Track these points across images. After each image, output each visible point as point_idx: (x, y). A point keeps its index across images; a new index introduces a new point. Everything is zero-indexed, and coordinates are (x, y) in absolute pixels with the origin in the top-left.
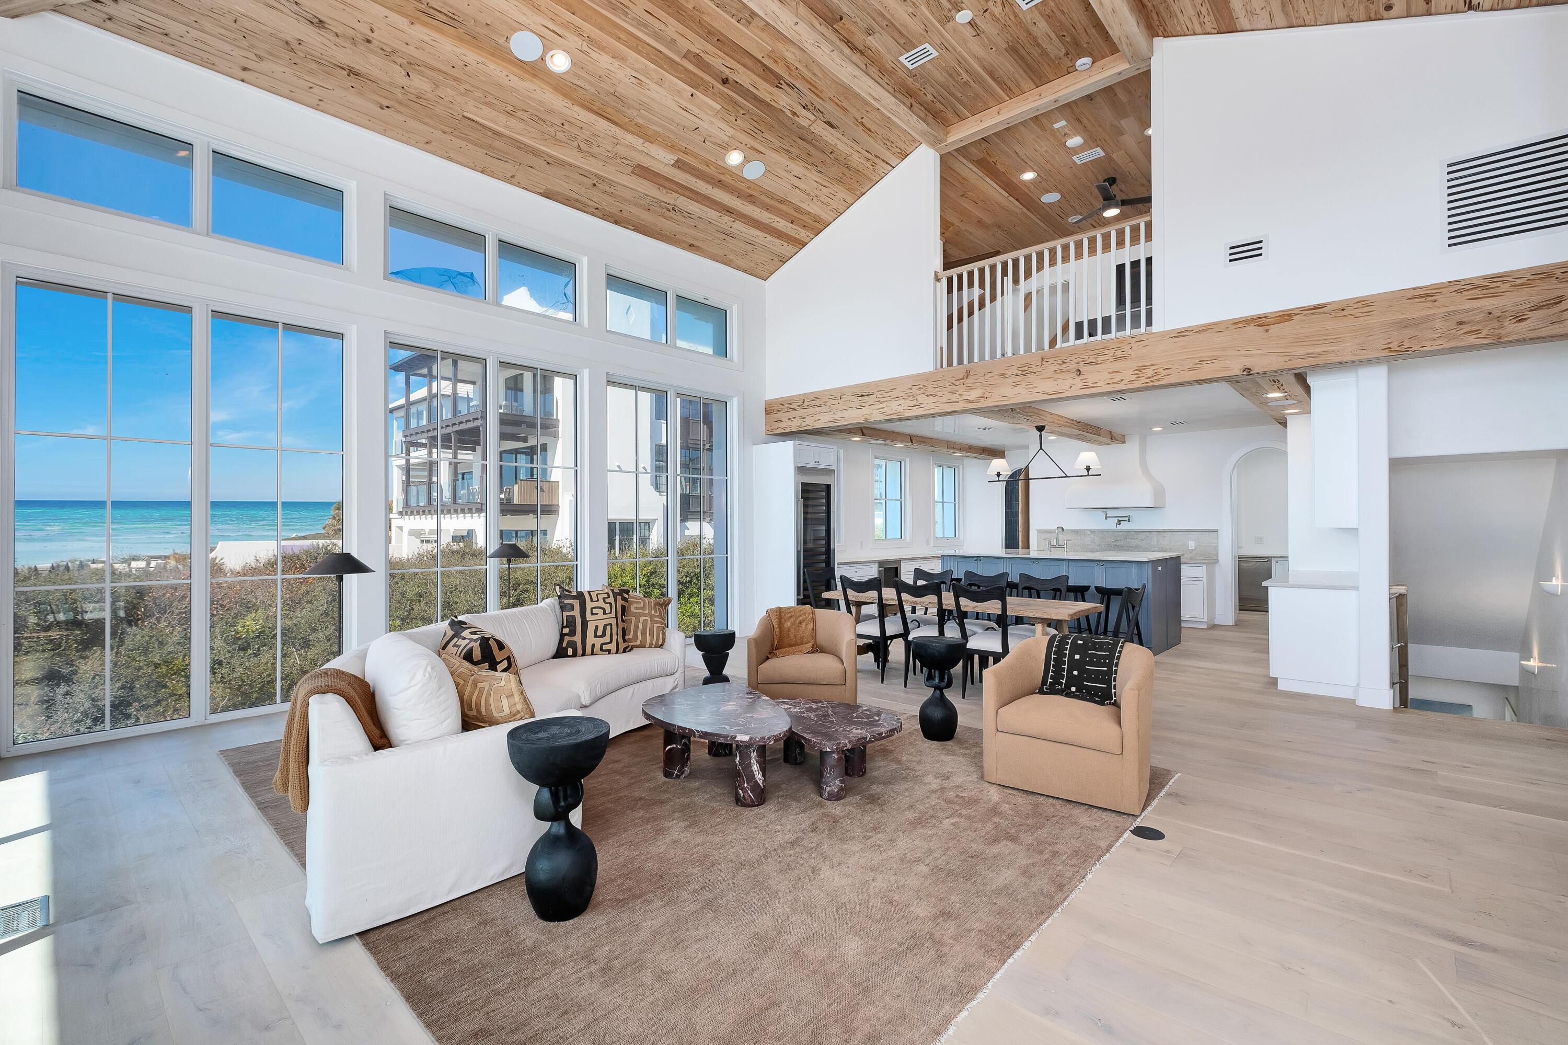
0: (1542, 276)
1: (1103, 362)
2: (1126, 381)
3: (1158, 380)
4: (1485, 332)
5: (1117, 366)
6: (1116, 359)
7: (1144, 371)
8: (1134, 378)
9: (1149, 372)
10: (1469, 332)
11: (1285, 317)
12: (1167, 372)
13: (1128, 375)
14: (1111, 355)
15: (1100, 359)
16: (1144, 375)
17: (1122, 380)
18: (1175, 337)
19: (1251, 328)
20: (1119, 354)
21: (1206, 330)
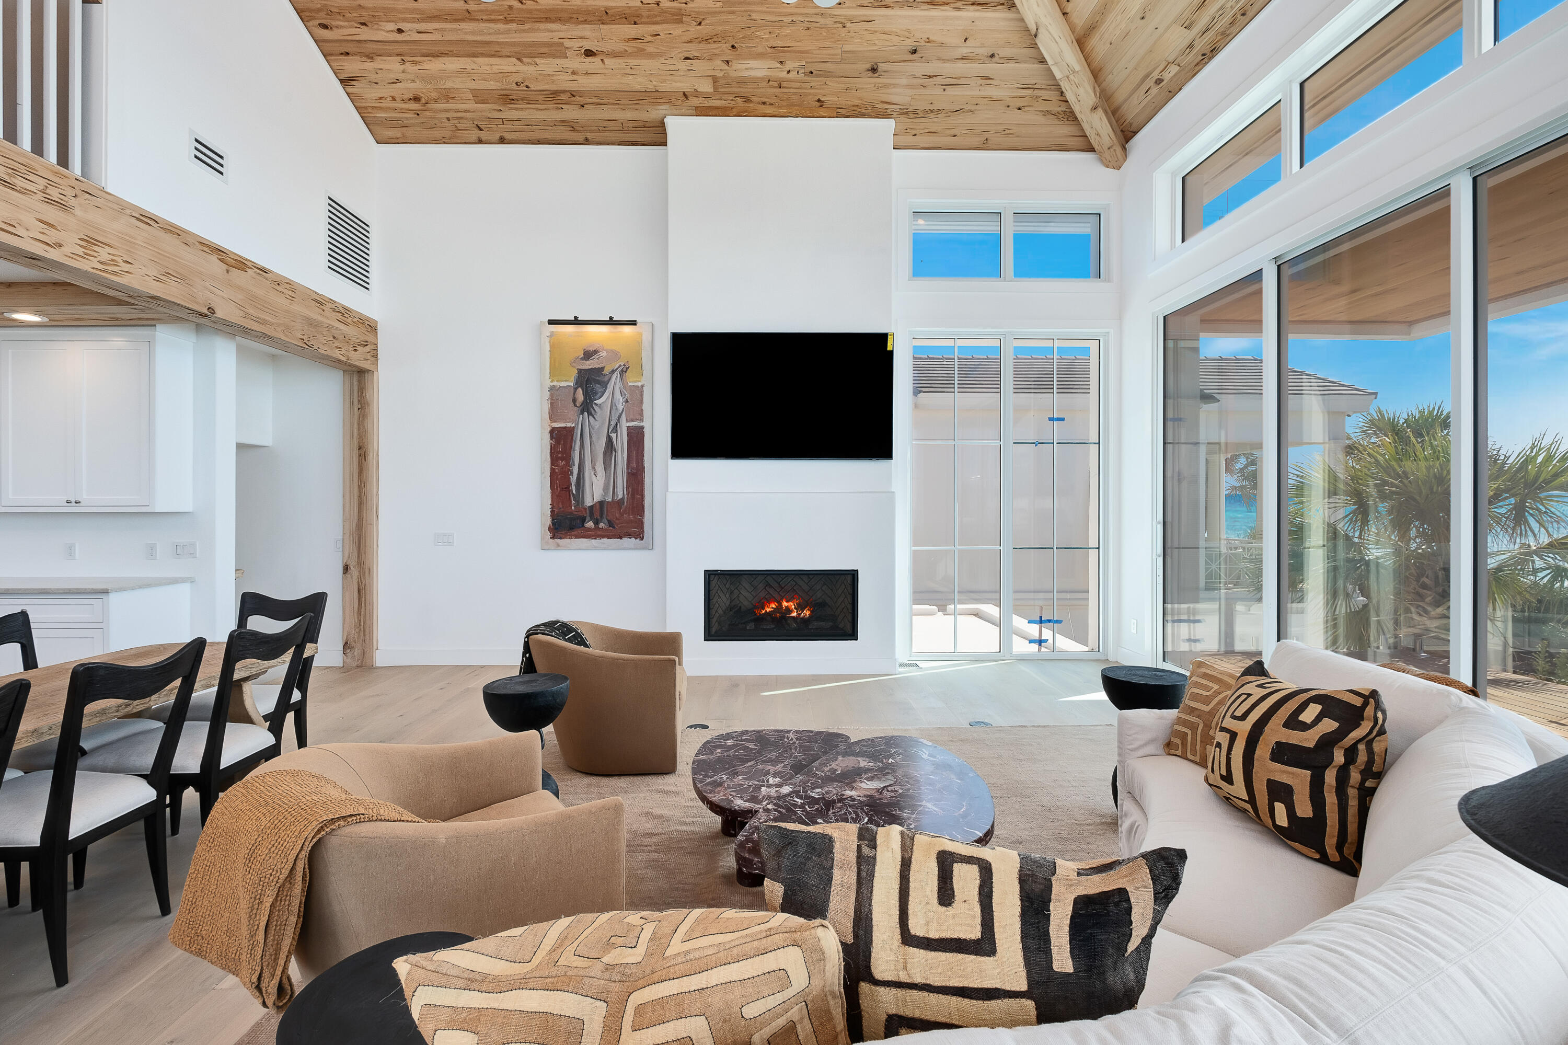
0: (361, 321)
1: (24, 192)
2: (66, 250)
3: (115, 273)
4: (343, 350)
5: (52, 214)
6: (50, 201)
7: (96, 248)
8: (80, 251)
9: (104, 253)
10: (336, 347)
11: (241, 264)
12: (127, 267)
13: (72, 244)
14: (42, 188)
15: (19, 182)
16: (95, 254)
17: (60, 246)
18: (138, 219)
19: (214, 258)
20: (54, 193)
21: (171, 232)
